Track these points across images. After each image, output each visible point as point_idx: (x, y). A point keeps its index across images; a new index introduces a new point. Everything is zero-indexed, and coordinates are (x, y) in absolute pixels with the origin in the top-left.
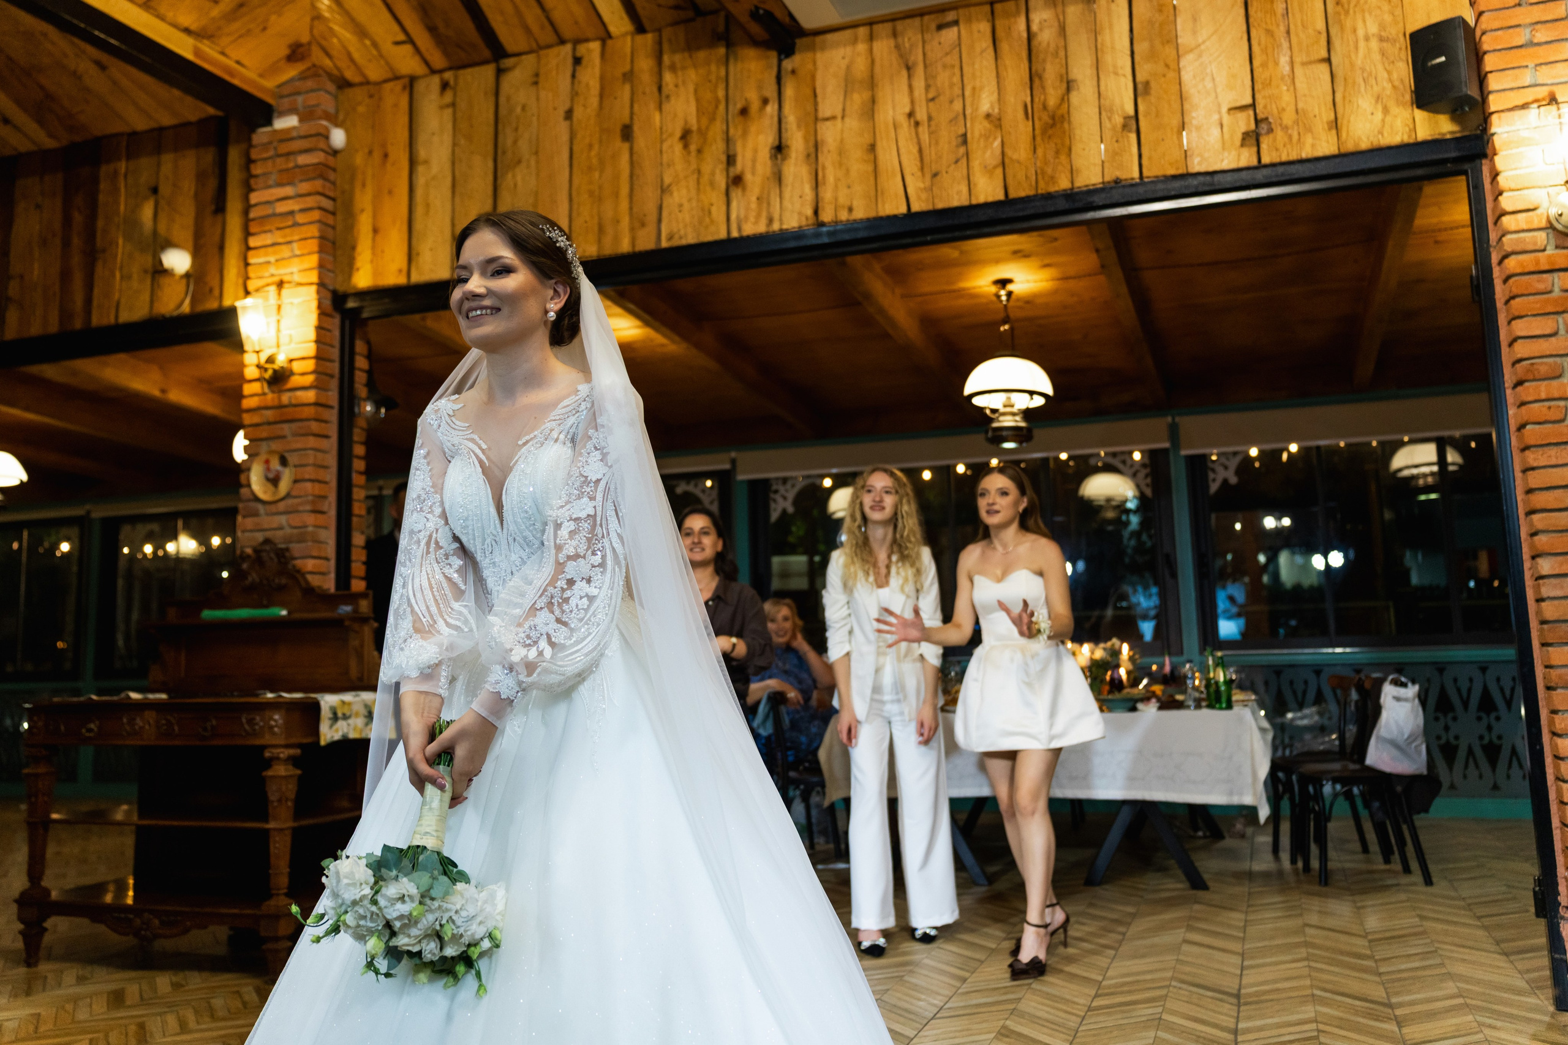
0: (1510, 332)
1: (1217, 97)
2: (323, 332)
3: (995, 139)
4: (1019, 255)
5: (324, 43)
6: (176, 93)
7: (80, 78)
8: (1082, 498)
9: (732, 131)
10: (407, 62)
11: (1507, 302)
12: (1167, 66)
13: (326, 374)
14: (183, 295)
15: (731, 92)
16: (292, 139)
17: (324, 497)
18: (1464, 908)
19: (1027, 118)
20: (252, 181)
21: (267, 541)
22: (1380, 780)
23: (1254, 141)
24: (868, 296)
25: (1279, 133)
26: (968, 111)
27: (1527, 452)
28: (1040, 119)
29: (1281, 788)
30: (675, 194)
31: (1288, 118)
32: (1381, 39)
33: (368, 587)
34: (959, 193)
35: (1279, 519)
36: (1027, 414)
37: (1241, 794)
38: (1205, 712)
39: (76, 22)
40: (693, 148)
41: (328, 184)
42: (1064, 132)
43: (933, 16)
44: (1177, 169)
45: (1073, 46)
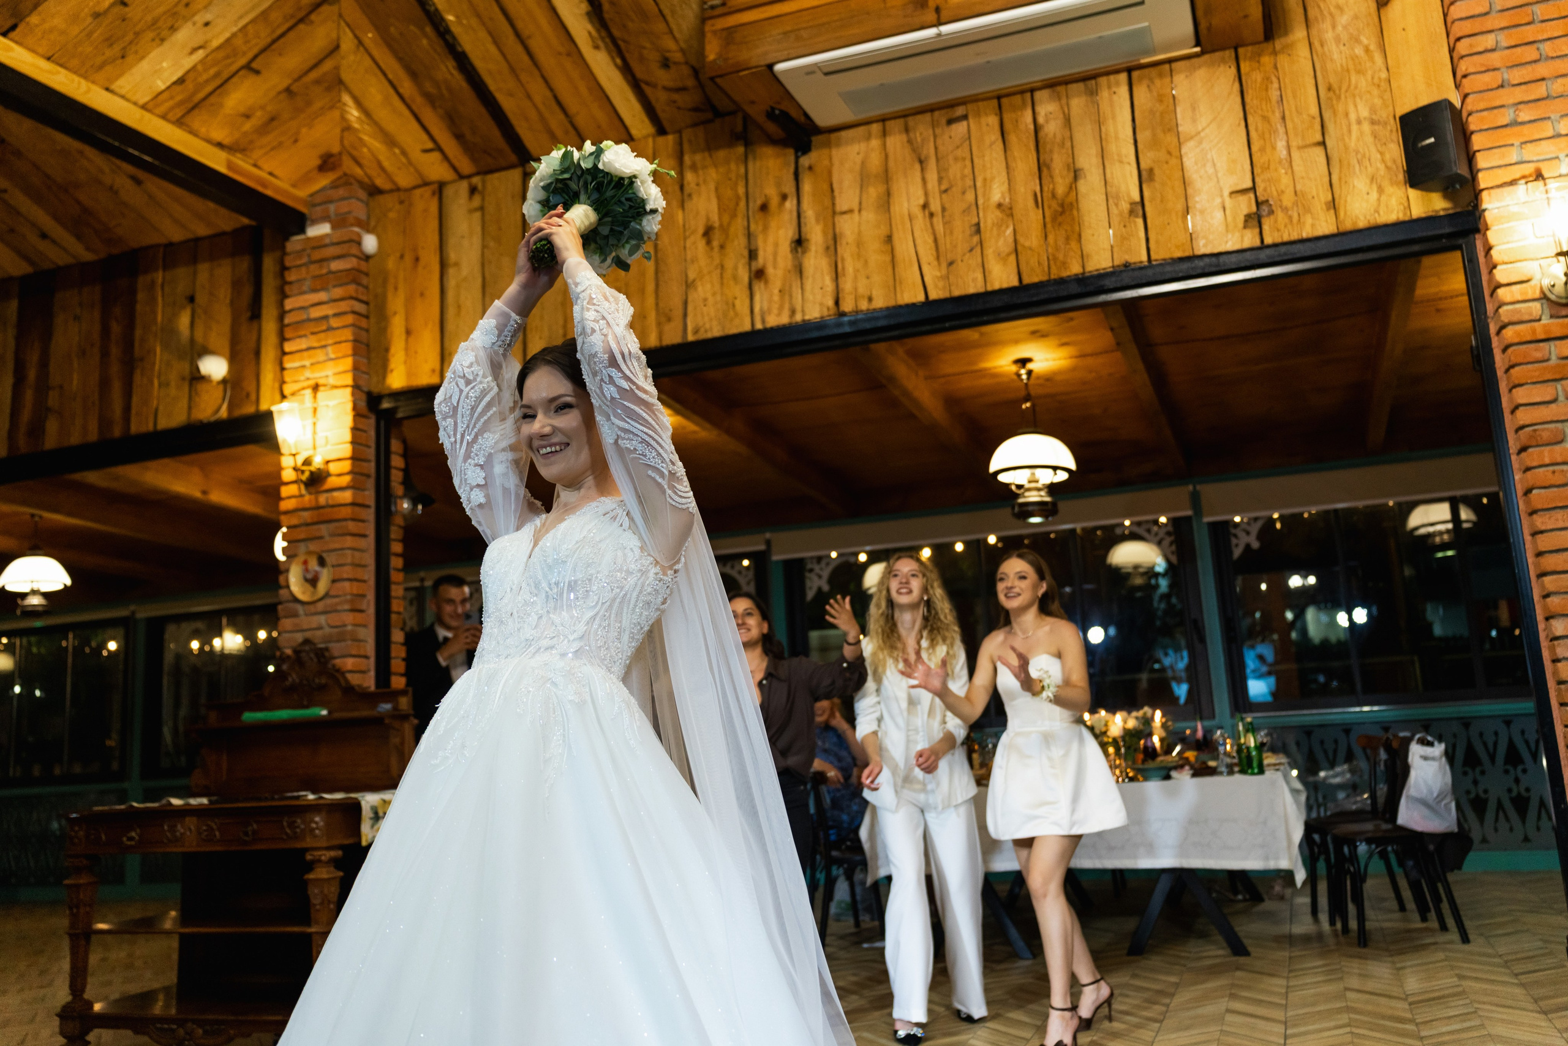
0: (1511, 400)
1: (1218, 181)
2: (359, 433)
3: (1007, 227)
4: (1037, 335)
5: (355, 153)
6: (211, 205)
7: (116, 193)
8: (1110, 566)
9: (753, 227)
10: (436, 169)
11: (1507, 371)
12: (1169, 153)
13: (362, 474)
14: (220, 401)
15: (751, 190)
16: (325, 246)
17: (363, 596)
18: (1498, 965)
19: (1037, 206)
20: (287, 288)
21: (307, 641)
22: (1413, 839)
23: (1256, 223)
24: (892, 379)
25: (1280, 215)
26: (980, 202)
27: (1535, 516)
28: (1050, 207)
29: (1316, 850)
30: (700, 289)
31: (1288, 199)
32: (1373, 122)
33: (408, 684)
34: (974, 280)
35: (1305, 577)
36: (1052, 488)
37: (1277, 858)
38: (1238, 777)
39: (110, 141)
40: (715, 244)
41: (361, 289)
42: (1073, 219)
43: (943, 112)
44: (1184, 251)
45: (1078, 136)
